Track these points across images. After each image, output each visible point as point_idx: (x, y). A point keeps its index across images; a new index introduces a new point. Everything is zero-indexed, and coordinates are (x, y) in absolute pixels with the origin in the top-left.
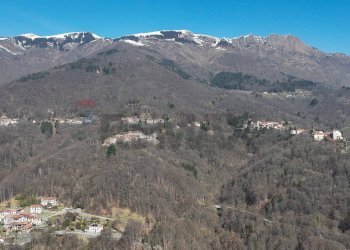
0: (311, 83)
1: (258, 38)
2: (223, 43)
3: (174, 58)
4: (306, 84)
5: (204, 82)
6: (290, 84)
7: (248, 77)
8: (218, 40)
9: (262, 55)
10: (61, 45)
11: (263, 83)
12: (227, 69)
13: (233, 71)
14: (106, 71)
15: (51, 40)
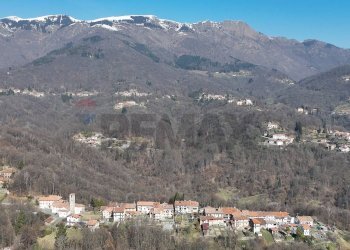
0: (251, 65)
1: (214, 23)
2: (184, 28)
3: (144, 42)
4: (248, 66)
5: (170, 64)
6: (236, 66)
7: (204, 60)
8: (180, 25)
9: (217, 39)
10: (43, 28)
11: (216, 64)
12: (188, 52)
13: (193, 54)
14: (97, 57)
15: (34, 22)
